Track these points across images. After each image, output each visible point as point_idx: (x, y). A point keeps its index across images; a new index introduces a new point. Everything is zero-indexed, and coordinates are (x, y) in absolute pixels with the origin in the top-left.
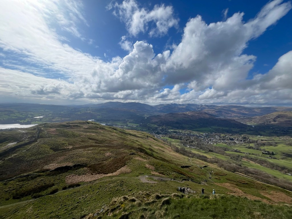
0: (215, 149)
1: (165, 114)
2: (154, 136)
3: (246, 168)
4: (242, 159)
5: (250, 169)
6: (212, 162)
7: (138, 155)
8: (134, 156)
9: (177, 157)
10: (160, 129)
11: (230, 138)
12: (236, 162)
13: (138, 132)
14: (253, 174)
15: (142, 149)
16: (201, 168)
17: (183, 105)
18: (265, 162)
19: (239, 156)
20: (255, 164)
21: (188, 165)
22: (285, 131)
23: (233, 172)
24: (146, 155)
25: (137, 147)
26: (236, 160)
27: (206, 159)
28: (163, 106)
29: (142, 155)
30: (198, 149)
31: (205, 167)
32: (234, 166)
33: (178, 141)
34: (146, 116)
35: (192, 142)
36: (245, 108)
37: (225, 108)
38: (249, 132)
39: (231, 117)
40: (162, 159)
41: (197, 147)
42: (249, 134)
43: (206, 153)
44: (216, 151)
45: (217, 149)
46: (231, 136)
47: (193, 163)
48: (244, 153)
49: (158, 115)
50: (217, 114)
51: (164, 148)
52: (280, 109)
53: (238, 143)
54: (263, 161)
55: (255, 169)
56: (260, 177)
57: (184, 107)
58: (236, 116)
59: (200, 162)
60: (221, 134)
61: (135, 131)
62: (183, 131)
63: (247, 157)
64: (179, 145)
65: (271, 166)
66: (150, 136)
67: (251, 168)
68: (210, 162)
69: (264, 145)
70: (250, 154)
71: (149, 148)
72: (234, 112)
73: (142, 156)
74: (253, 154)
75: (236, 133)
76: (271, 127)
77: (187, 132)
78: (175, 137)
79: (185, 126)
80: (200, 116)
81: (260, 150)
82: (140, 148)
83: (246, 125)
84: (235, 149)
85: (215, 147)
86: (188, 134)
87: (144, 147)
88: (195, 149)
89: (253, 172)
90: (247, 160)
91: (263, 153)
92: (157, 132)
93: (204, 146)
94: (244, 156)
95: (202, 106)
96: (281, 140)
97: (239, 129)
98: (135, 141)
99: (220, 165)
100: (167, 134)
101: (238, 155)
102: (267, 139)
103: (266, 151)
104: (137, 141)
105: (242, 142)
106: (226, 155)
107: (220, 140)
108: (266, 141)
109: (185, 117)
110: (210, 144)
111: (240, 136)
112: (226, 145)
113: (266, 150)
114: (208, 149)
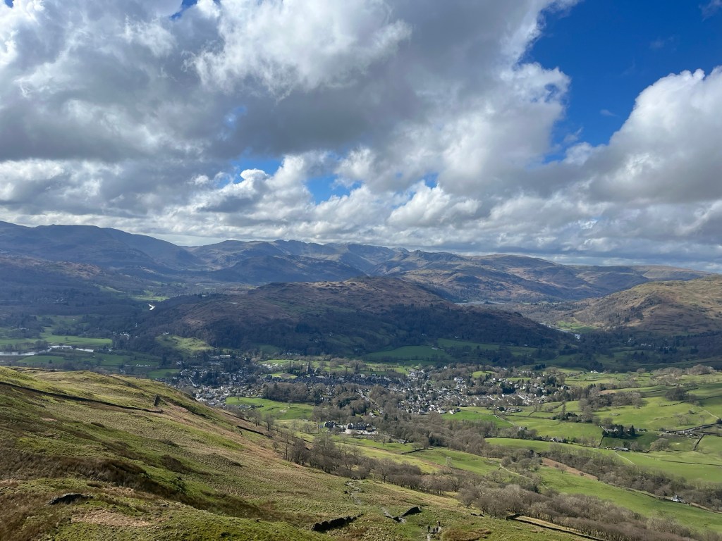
0: (452, 432)
1: (250, 287)
2: (193, 397)
3: (555, 498)
4: (541, 461)
5: (567, 496)
6: (438, 489)
7: (101, 499)
8: (81, 508)
9: (300, 486)
10: (221, 359)
11: (503, 386)
12: (520, 478)
13: (107, 382)
14: (576, 516)
15: (124, 467)
16: (397, 519)
17: (329, 248)
18: (612, 464)
19: (532, 451)
20: (581, 477)
21: (344, 516)
22: (666, 352)
23: (512, 518)
24: (147, 495)
25: (100, 457)
26: (521, 470)
27: (417, 477)
28: (238, 252)
29: (122, 500)
30: (387, 437)
31: (414, 511)
32: (515, 492)
33: (306, 411)
34: (153, 299)
35: (364, 411)
36: (555, 270)
37: (488, 268)
38: (565, 359)
39: (510, 300)
40: (226, 506)
41: (385, 429)
42: (565, 366)
43: (419, 453)
44: (456, 440)
45: (457, 433)
46: (507, 375)
47: (367, 502)
48: (547, 439)
49: (214, 290)
50: (462, 291)
51: (239, 448)
52: (656, 272)
53: (531, 404)
54: (603, 463)
55: (582, 497)
56: (596, 523)
57: (334, 257)
58: (524, 299)
59: (393, 493)
60: (472, 372)
61: (88, 374)
62: (328, 363)
63: (556, 456)
64: (308, 430)
65: (627, 477)
66: (171, 395)
67: (569, 496)
68: (431, 488)
69: (608, 402)
70: (565, 441)
71: (166, 458)
72: (517, 281)
73: (122, 504)
74: (574, 441)
75: (523, 361)
76: (631, 336)
77: (343, 368)
78: (293, 393)
79: (336, 342)
80: (398, 297)
81: (597, 423)
82: (113, 463)
83: (554, 333)
84: (521, 425)
85: (450, 423)
86: (348, 377)
87: (140, 457)
88: (377, 439)
89: (577, 510)
90: (557, 466)
91: (605, 434)
92: (209, 375)
93: (411, 424)
94: (548, 450)
95: (406, 256)
96: (656, 382)
97: (533, 350)
98: (87, 426)
99: (466, 496)
100: (253, 380)
101: (529, 448)
102: (617, 383)
103: (612, 427)
104: (98, 426)
105: (543, 397)
106: (489, 455)
107: (470, 394)
108: (614, 388)
109: (335, 303)
110: (434, 415)
111: (537, 375)
112: (488, 412)
113: (615, 422)
114: (424, 436)
